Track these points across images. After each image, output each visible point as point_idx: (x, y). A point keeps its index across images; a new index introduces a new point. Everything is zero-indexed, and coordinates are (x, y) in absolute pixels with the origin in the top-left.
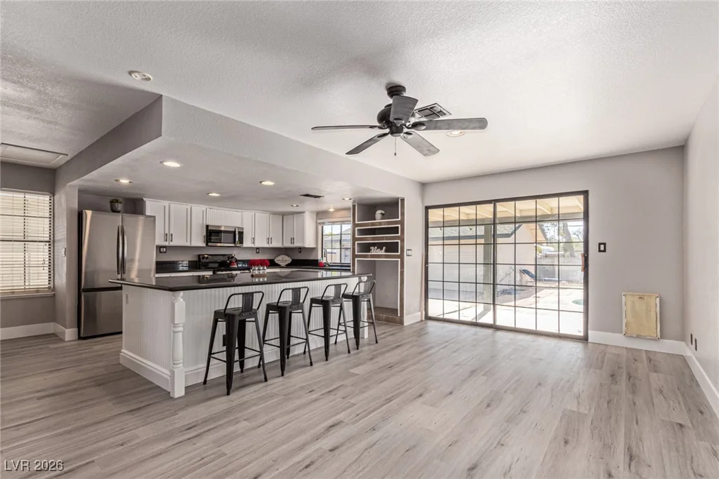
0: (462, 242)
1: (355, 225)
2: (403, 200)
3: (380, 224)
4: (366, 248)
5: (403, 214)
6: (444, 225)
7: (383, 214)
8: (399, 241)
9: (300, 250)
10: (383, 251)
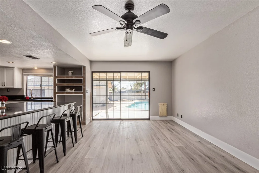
0: (101, 87)
1: (55, 77)
2: (85, 67)
3: (72, 77)
4: (63, 89)
5: (85, 74)
6: (100, 80)
7: (73, 73)
8: (83, 86)
9: (8, 90)
10: (73, 90)
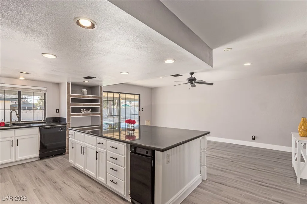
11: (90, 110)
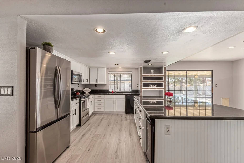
1: (141, 75)
2: (165, 67)
3: (154, 76)
7: (154, 72)
8: (164, 83)
9: (96, 85)
10: (156, 86)
11: (156, 85)
